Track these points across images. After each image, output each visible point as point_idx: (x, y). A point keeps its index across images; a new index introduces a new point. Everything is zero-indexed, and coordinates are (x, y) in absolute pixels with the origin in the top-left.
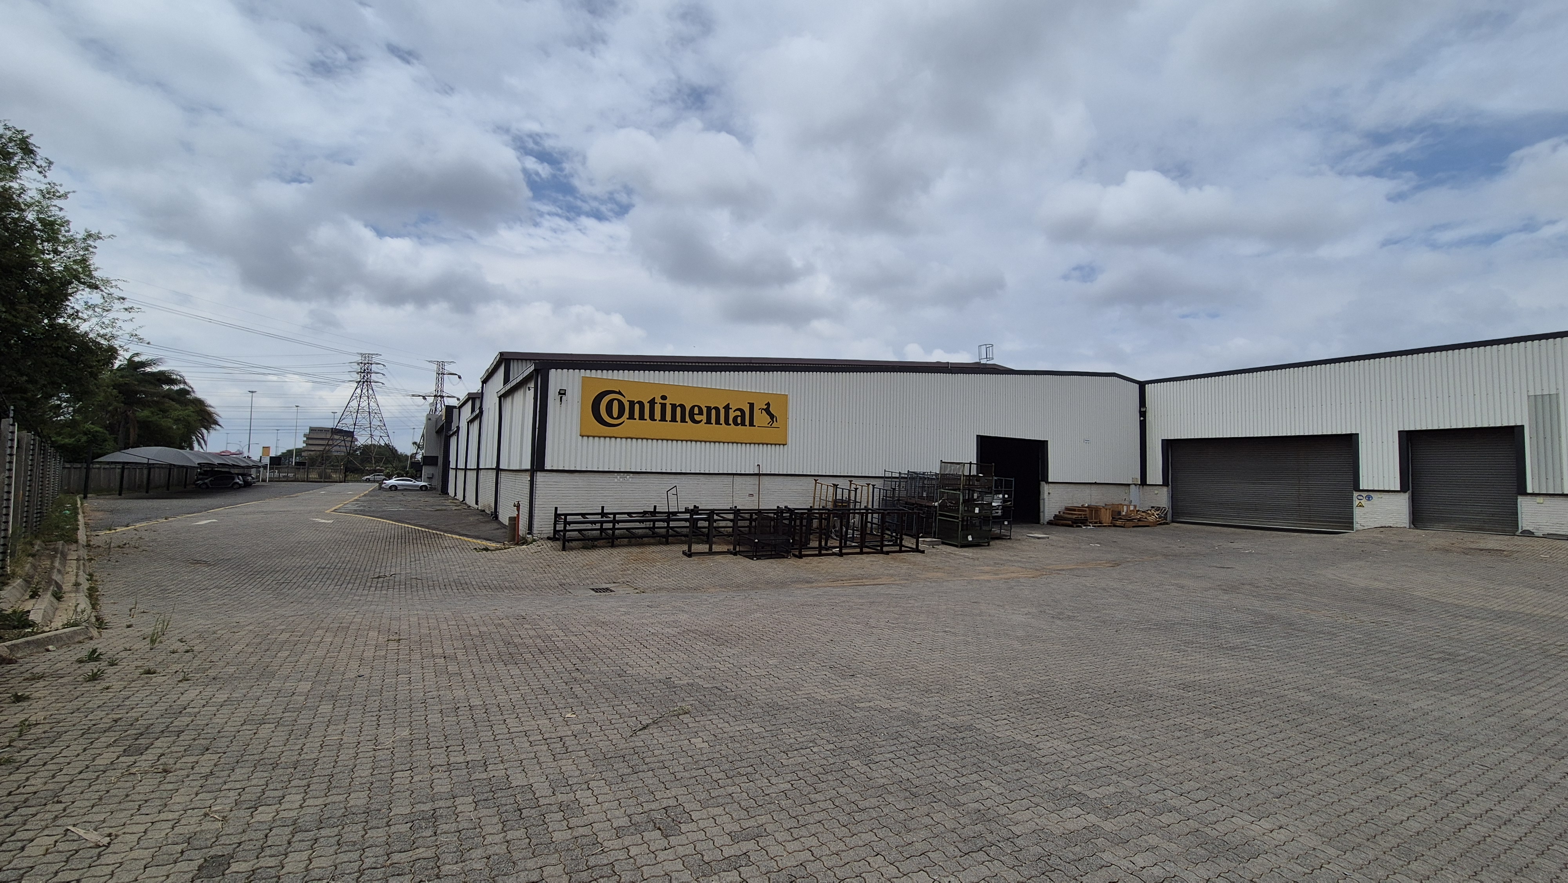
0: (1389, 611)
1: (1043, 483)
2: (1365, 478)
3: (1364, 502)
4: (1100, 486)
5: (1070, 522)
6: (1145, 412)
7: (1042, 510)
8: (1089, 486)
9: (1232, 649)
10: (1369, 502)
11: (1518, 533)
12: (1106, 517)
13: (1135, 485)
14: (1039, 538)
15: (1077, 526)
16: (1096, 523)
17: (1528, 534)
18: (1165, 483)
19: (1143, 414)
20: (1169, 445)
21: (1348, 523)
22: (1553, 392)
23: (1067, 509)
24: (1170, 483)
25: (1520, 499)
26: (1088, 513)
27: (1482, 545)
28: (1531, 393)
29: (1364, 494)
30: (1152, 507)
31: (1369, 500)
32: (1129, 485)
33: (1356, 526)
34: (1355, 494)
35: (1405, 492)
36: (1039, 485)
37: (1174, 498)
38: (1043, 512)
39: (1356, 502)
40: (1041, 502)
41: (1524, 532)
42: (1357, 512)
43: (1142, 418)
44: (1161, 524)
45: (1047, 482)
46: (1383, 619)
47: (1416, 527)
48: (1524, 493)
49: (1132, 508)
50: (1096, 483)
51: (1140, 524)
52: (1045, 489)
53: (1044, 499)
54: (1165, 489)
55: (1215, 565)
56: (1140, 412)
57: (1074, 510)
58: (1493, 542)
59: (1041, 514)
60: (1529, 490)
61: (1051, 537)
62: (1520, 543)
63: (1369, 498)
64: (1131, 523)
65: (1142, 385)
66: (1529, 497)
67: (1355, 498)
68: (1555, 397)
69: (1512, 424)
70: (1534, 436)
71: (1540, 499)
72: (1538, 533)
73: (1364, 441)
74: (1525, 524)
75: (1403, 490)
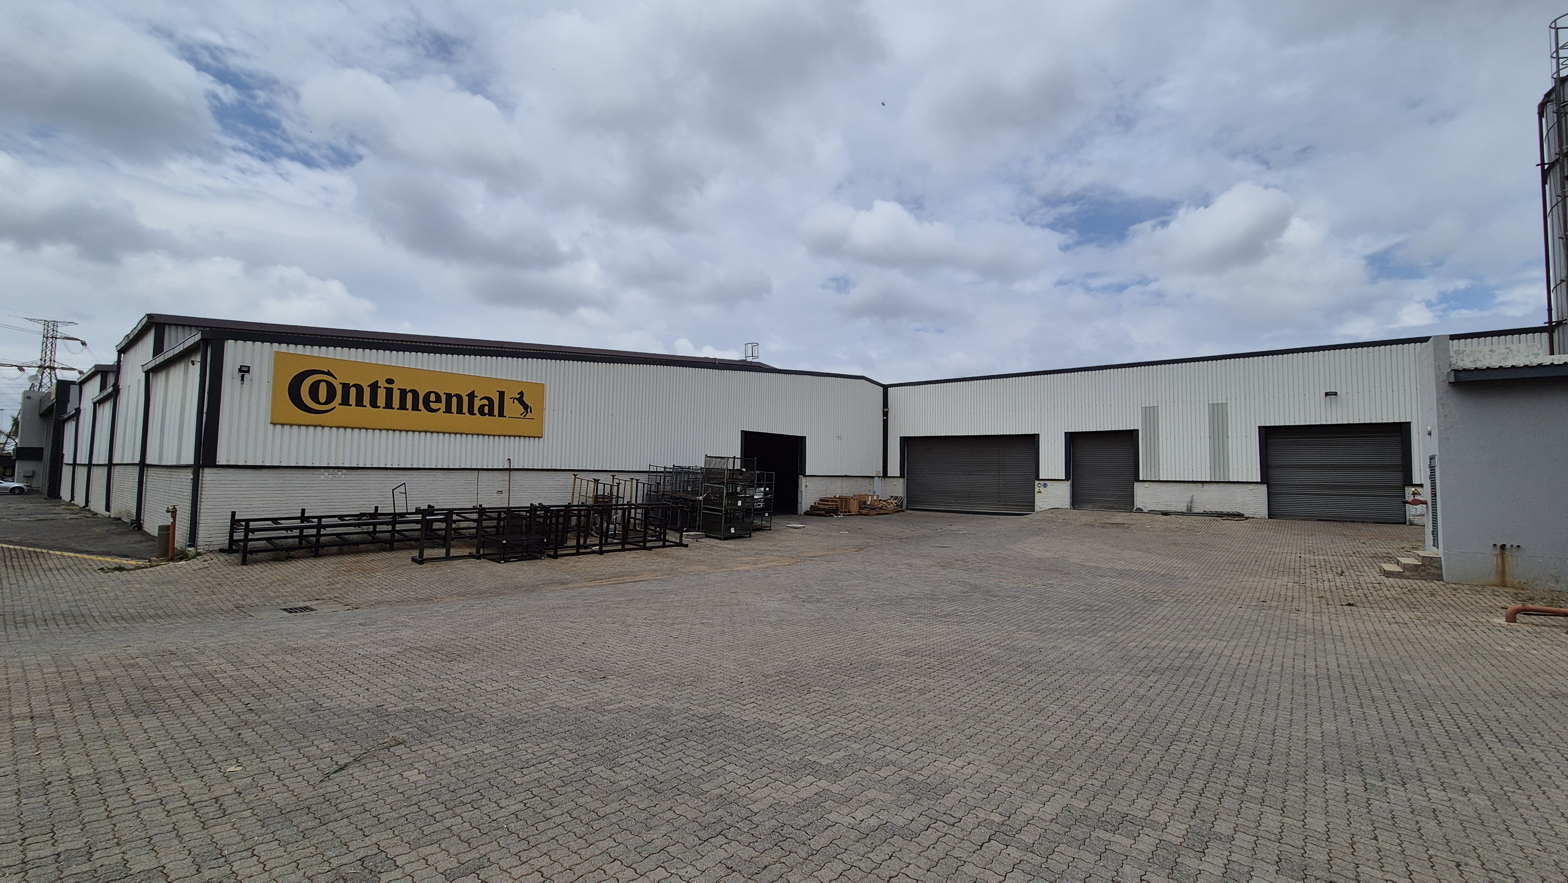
0: (1054, 575)
1: (801, 477)
2: (1043, 469)
3: (1042, 489)
4: (850, 478)
5: (824, 512)
6: (887, 412)
7: (799, 501)
8: (841, 478)
9: (945, 616)
10: (1045, 489)
11: (1134, 510)
12: (854, 507)
13: (879, 477)
14: (796, 528)
15: (830, 516)
16: (845, 512)
17: (1139, 510)
18: (902, 476)
19: (885, 414)
20: (906, 442)
21: (1031, 506)
22: (1156, 405)
23: (821, 500)
24: (906, 475)
25: (1136, 484)
26: (839, 503)
27: (1113, 521)
28: (1143, 405)
29: (1042, 483)
30: (892, 497)
32: (873, 477)
33: (1037, 509)
34: (1037, 482)
35: (1068, 480)
36: (797, 478)
37: (908, 489)
38: (801, 503)
39: (1037, 489)
40: (799, 494)
41: (1138, 509)
42: (1037, 496)
43: (884, 418)
44: (897, 512)
45: (805, 476)
46: (1051, 582)
47: (1074, 508)
48: (1138, 481)
49: (875, 498)
50: (846, 476)
51: (882, 512)
52: (803, 482)
53: (801, 492)
54: (902, 480)
55: (937, 545)
56: (884, 412)
57: (828, 501)
58: (1120, 517)
59: (799, 505)
60: (1141, 479)
61: (807, 526)
62: (1134, 518)
63: (1045, 486)
64: (874, 512)
65: (885, 388)
66: (1141, 483)
67: (1036, 486)
68: (1156, 409)
69: (1132, 428)
70: (1144, 438)
71: (1147, 484)
72: (1145, 510)
73: (1043, 440)
74: (1138, 503)
75: (1067, 479)
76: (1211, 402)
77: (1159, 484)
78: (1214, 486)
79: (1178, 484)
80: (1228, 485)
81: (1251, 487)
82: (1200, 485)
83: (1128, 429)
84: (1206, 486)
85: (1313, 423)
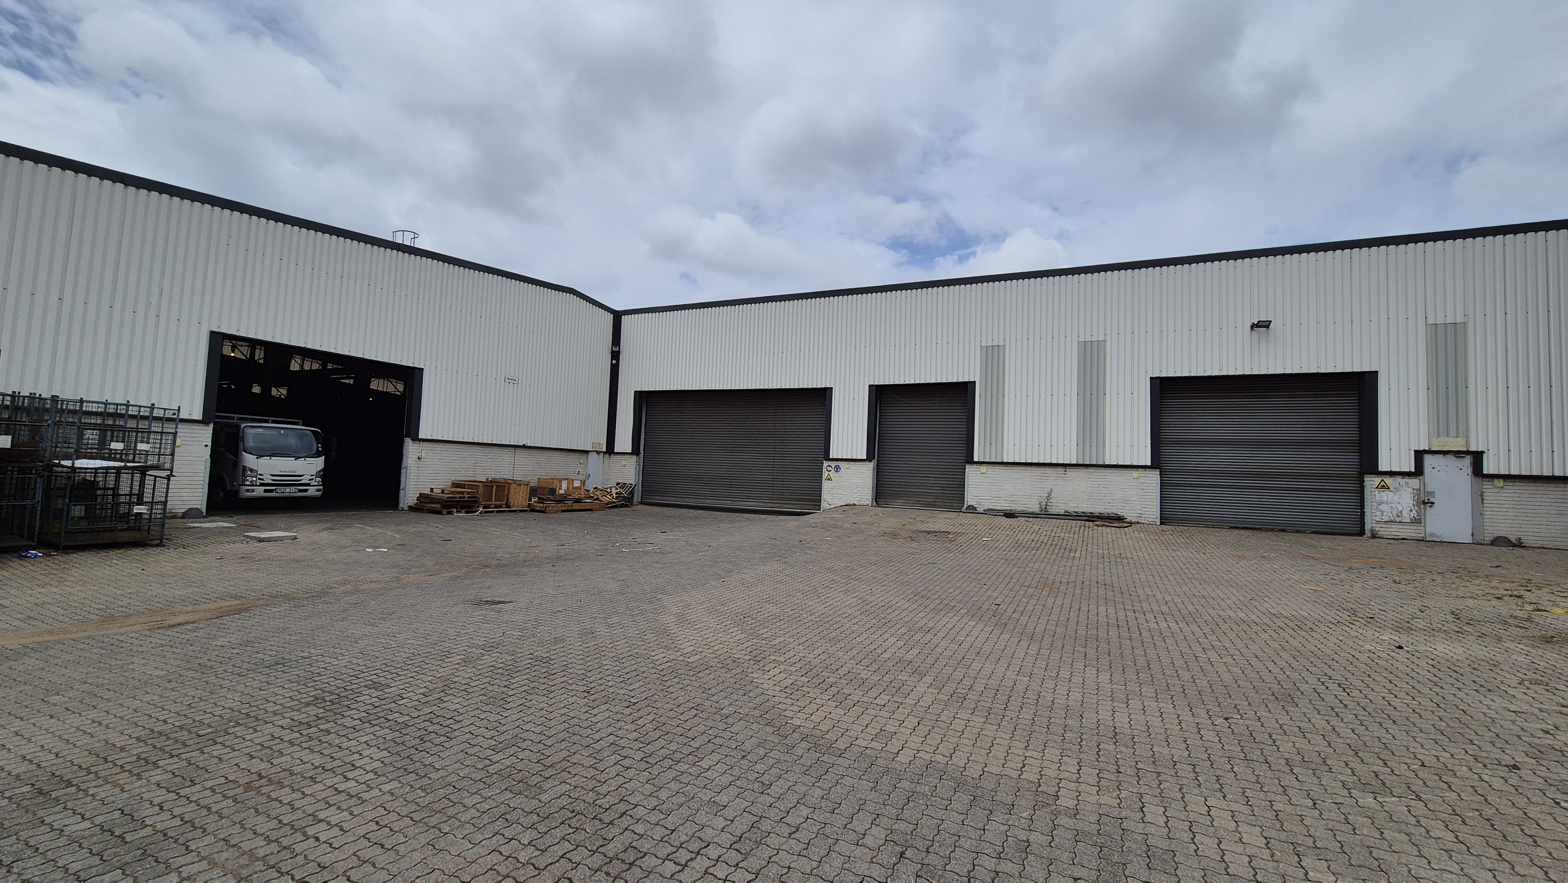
1: (408, 442)
2: (835, 443)
3: (832, 474)
4: (533, 451)
6: (618, 352)
7: (402, 486)
10: (837, 474)
11: (964, 509)
12: (521, 498)
13: (598, 453)
16: (497, 506)
17: (972, 509)
18: (635, 451)
19: (615, 355)
20: (643, 399)
21: (814, 500)
22: (1001, 343)
24: (642, 451)
25: (969, 469)
26: (487, 490)
27: (932, 526)
28: (984, 344)
29: (833, 464)
30: (618, 484)
31: (837, 471)
32: (587, 452)
33: (824, 505)
34: (826, 463)
35: (870, 461)
36: (402, 442)
37: (646, 472)
38: (405, 488)
39: (825, 475)
40: (403, 471)
41: (969, 507)
42: (826, 485)
43: (614, 362)
44: (616, 507)
45: (416, 439)
47: (878, 505)
48: (971, 462)
50: (524, 447)
51: (577, 506)
54: (634, 458)
56: (613, 352)
57: (460, 487)
58: (942, 521)
59: (402, 493)
60: (976, 459)
62: (965, 521)
63: (837, 469)
64: (560, 506)
65: (618, 316)
66: (975, 466)
67: (824, 470)
68: (1001, 349)
69: (966, 380)
70: (983, 396)
71: (983, 468)
72: (980, 510)
73: (837, 397)
74: (971, 498)
75: (869, 458)
76: (1082, 339)
77: (1001, 467)
78: (1082, 472)
79: (1029, 468)
80: (1102, 470)
81: (1136, 473)
82: (1061, 470)
83: (961, 380)
84: (1071, 473)
85: (1232, 373)
